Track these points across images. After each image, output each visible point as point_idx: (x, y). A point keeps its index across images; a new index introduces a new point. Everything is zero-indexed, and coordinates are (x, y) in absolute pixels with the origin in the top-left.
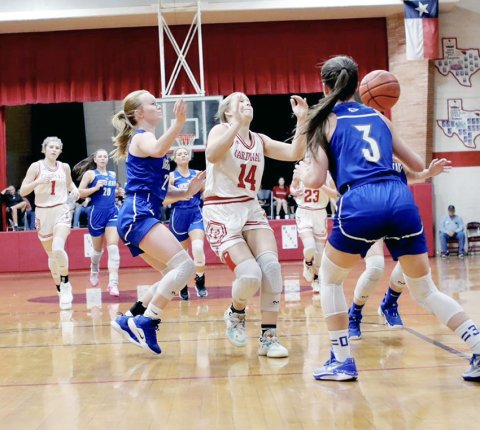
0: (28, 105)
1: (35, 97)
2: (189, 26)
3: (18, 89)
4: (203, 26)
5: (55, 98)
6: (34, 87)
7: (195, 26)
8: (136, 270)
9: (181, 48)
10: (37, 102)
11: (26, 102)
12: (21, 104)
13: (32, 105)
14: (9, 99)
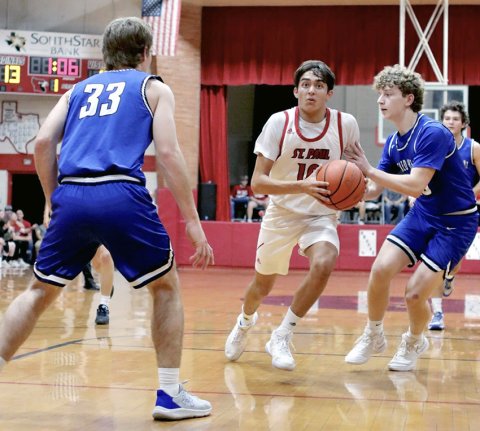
0: (251, 85)
1: (260, 77)
2: (434, 6)
3: (242, 67)
4: (450, 7)
5: (281, 79)
6: (259, 65)
7: (441, 6)
8: (357, 274)
9: (423, 30)
10: (262, 82)
11: (250, 82)
12: (244, 84)
13: (257, 86)
14: (231, 77)
